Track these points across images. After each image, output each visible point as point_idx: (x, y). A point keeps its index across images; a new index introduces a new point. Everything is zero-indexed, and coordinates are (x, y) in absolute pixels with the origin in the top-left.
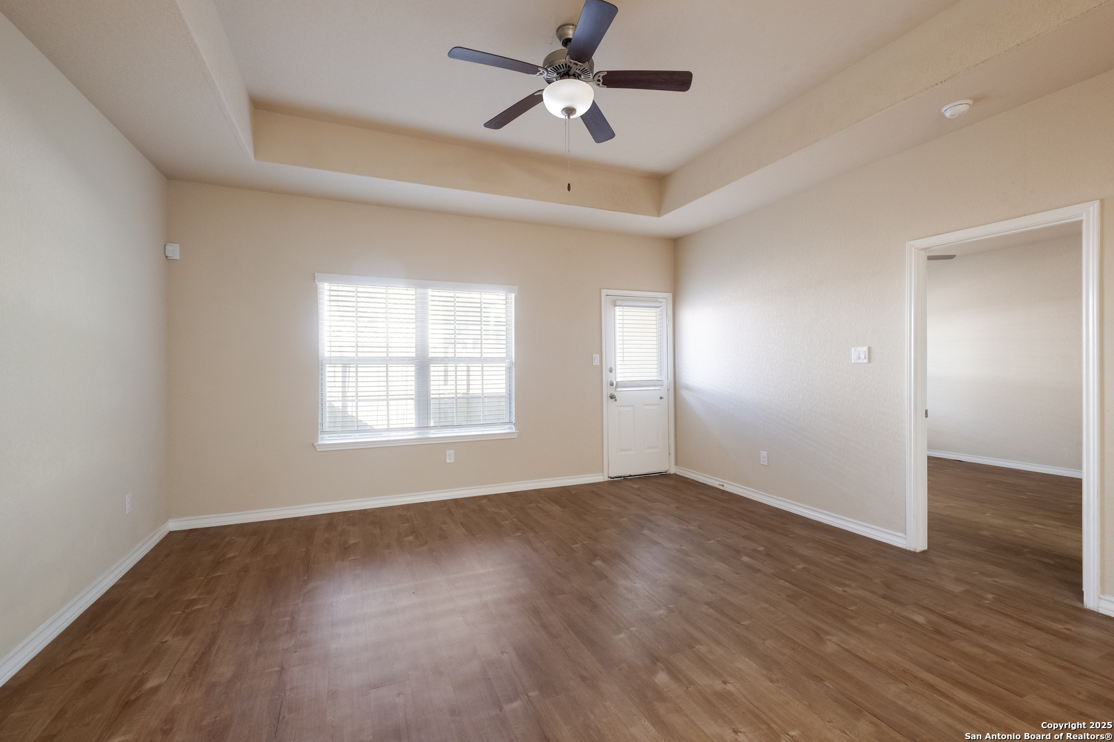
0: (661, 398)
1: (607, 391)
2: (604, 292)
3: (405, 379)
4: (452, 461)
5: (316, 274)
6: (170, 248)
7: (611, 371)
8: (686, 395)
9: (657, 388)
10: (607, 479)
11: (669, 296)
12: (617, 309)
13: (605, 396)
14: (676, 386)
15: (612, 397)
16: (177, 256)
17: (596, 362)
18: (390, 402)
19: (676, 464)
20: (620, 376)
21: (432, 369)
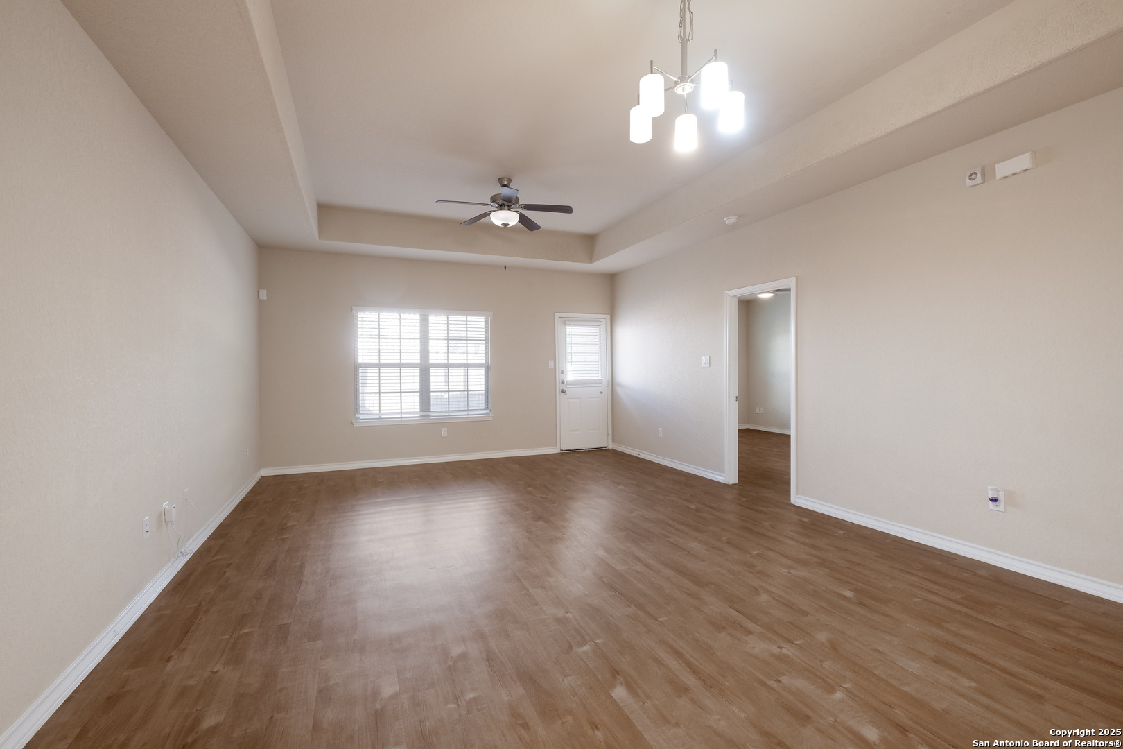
0: (602, 393)
1: (559, 387)
2: (557, 315)
3: (412, 379)
4: (446, 435)
5: (353, 307)
6: (261, 293)
7: (562, 373)
8: (619, 390)
9: (598, 385)
10: (559, 451)
11: (608, 317)
12: (567, 327)
13: (558, 391)
14: (613, 384)
15: (563, 392)
16: (265, 298)
17: (551, 366)
18: (402, 394)
19: (613, 442)
20: (570, 378)
21: (431, 371)
